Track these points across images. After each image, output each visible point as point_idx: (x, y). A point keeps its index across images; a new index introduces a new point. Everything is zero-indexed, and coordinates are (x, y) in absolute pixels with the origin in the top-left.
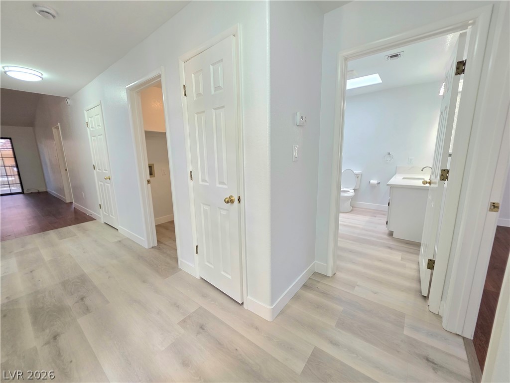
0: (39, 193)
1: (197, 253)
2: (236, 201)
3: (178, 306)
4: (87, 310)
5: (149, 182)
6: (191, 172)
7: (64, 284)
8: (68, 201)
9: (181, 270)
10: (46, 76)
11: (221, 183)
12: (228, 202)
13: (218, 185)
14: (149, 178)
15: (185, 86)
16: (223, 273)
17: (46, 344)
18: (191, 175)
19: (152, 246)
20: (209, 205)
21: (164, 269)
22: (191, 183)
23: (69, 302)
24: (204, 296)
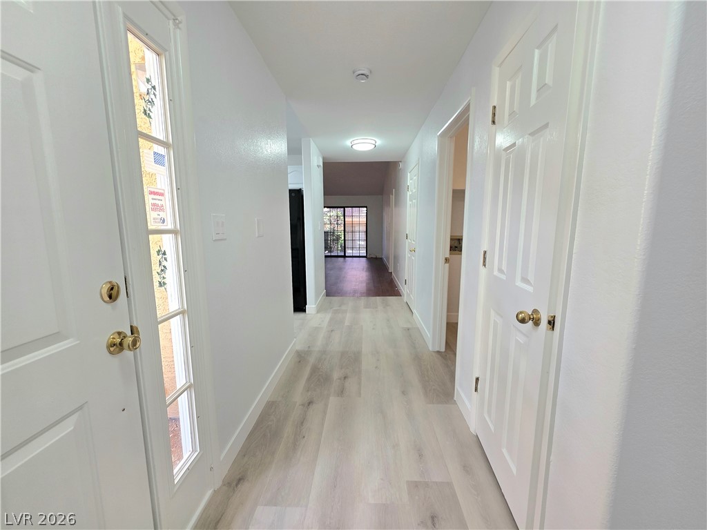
0: (376, 258)
1: (476, 390)
2: (544, 323)
3: (421, 456)
4: (341, 392)
5: (447, 260)
6: (485, 252)
7: (343, 354)
8: (390, 271)
9: (455, 403)
10: (379, 142)
11: (525, 280)
12: (523, 321)
13: (519, 283)
14: (448, 255)
15: (495, 107)
16: (504, 451)
17: (302, 405)
18: (485, 258)
19: (437, 349)
20: (502, 317)
21: (434, 389)
22: (483, 271)
23: (336, 375)
24: (466, 469)
